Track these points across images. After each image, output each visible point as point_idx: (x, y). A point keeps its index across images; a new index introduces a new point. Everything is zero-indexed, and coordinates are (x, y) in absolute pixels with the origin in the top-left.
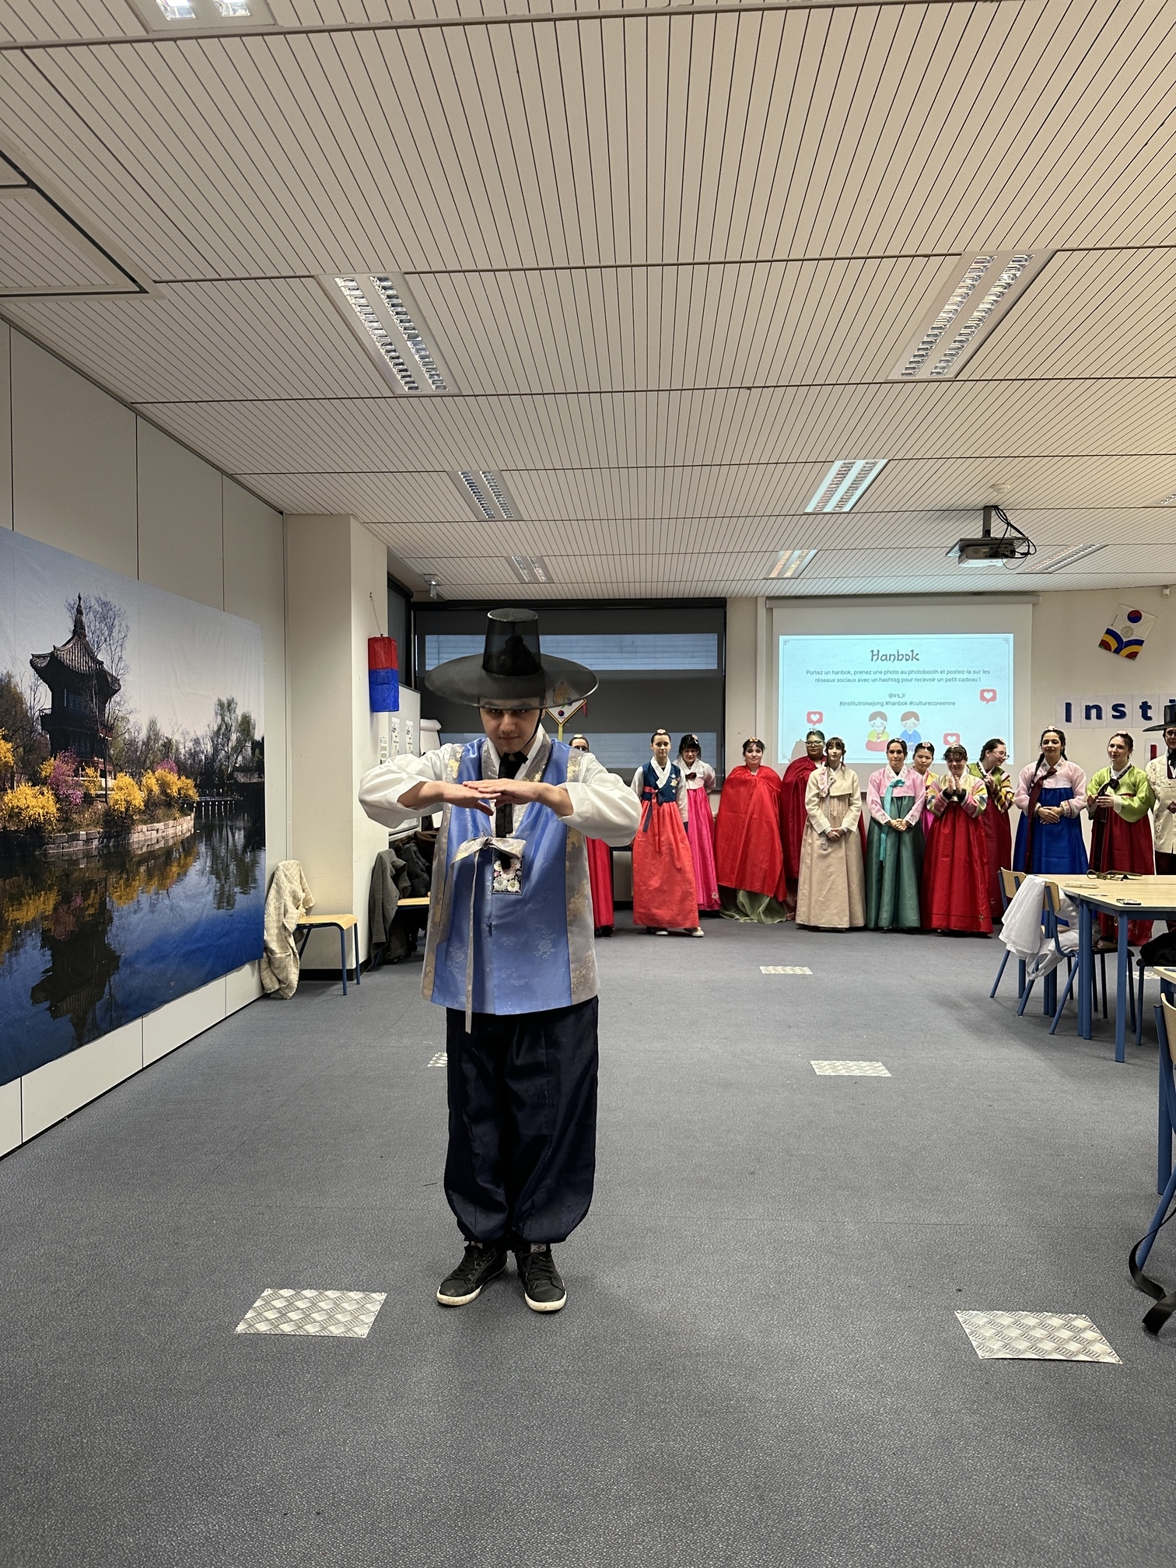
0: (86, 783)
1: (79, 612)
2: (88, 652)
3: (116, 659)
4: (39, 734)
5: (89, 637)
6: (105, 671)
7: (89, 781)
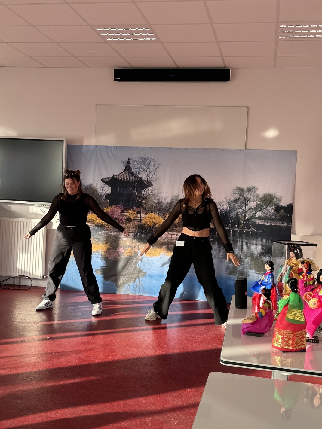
0: (128, 215)
1: (129, 163)
2: (132, 174)
3: (151, 176)
4: (104, 200)
5: (134, 170)
6: (143, 180)
7: (130, 215)
